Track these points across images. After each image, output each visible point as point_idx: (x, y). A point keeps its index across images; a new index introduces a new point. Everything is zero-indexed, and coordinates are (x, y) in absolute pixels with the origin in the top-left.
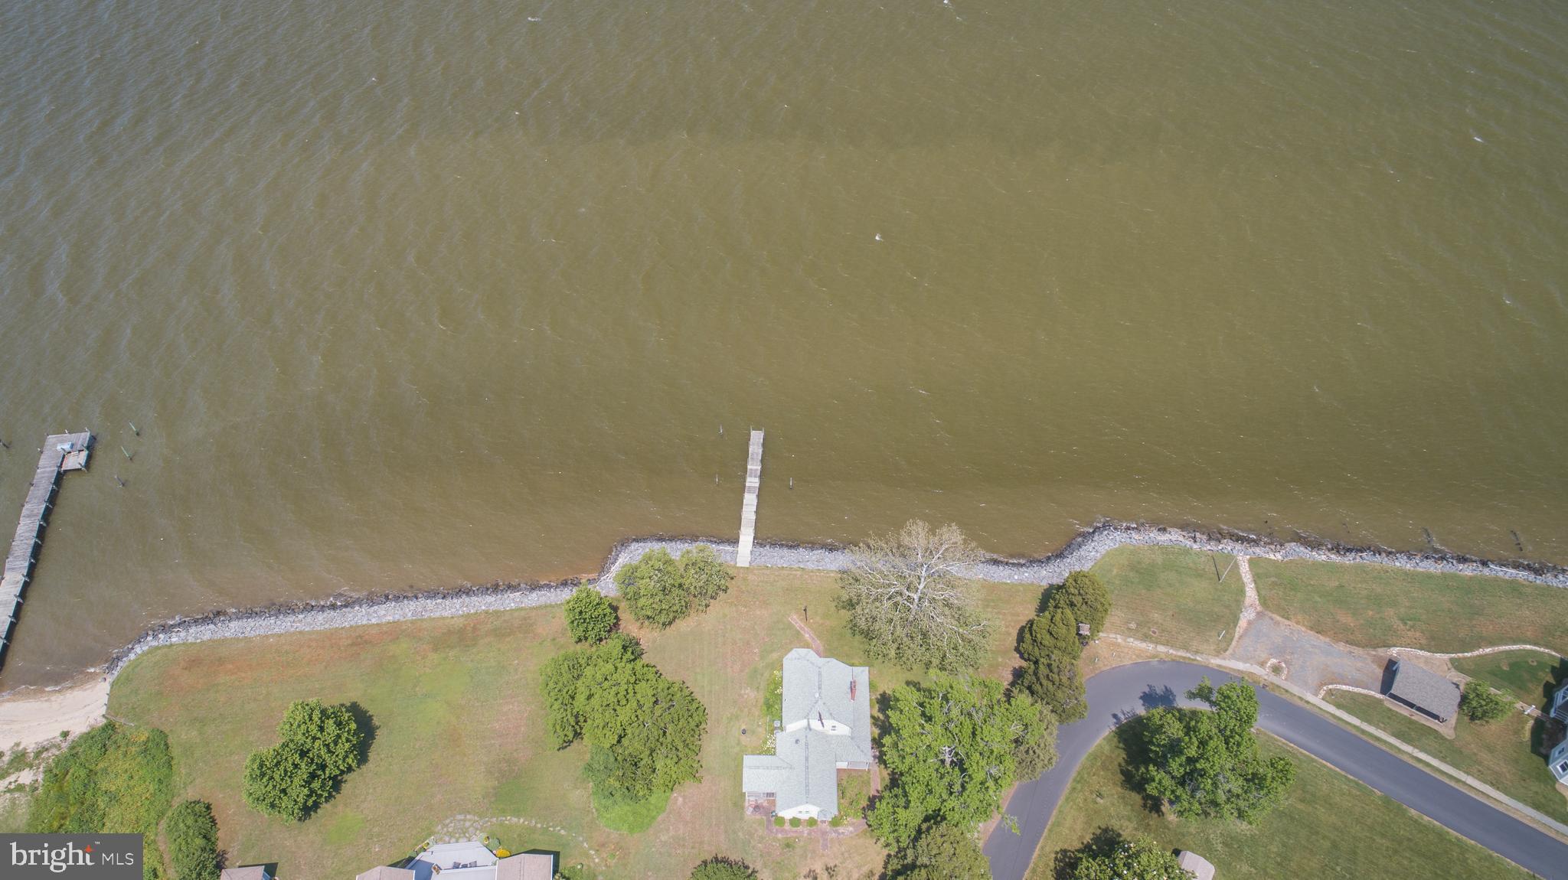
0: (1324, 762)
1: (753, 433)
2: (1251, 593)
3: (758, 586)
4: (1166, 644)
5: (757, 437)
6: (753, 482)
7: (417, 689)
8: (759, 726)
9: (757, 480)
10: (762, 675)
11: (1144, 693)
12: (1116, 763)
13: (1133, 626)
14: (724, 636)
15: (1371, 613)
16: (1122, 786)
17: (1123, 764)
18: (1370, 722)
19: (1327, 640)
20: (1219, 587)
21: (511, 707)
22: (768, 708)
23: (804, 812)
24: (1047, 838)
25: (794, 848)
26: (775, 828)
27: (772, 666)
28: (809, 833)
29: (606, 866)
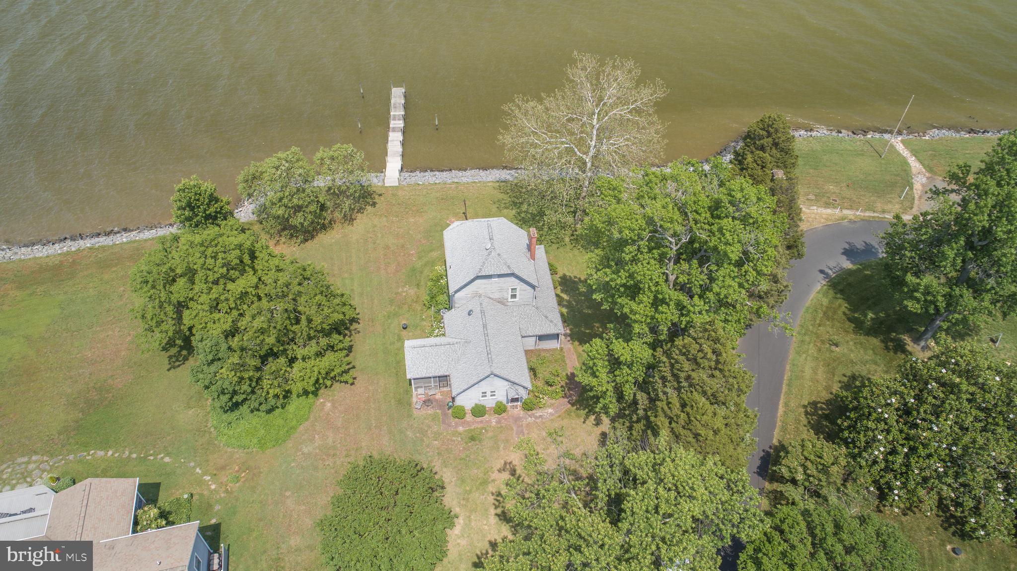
1: (394, 90)
2: (914, 164)
3: (409, 199)
4: (851, 208)
5: (397, 95)
6: (397, 123)
8: (422, 319)
9: (401, 122)
10: (421, 273)
11: (845, 249)
12: (840, 312)
13: (812, 197)
14: (374, 243)
16: (855, 333)
17: (848, 312)
20: (883, 162)
21: (110, 333)
22: (432, 298)
23: (489, 394)
24: (788, 393)
25: (480, 441)
26: (454, 422)
27: (433, 263)
28: (499, 422)
29: (227, 491)
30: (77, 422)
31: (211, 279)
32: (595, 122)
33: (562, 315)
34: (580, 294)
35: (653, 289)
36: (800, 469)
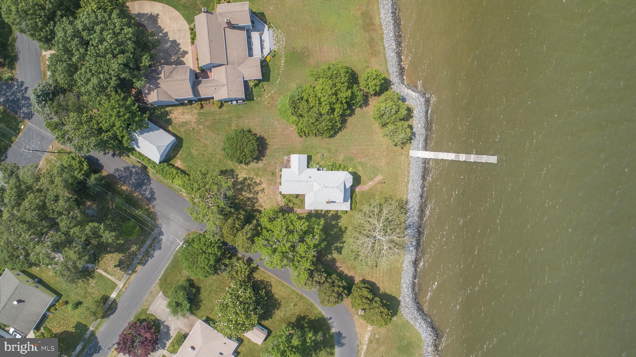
3: (398, 160)
4: (367, 350)
5: (493, 159)
6: (463, 157)
7: (343, 10)
8: (326, 161)
9: (464, 159)
11: (342, 334)
12: (309, 314)
13: (377, 336)
14: (370, 145)
16: (299, 315)
17: (308, 317)
21: (334, 52)
22: (334, 166)
24: (277, 280)
25: (272, 176)
26: (280, 168)
27: (355, 167)
28: (277, 182)
29: (264, 101)
30: (297, 51)
34: (331, 221)
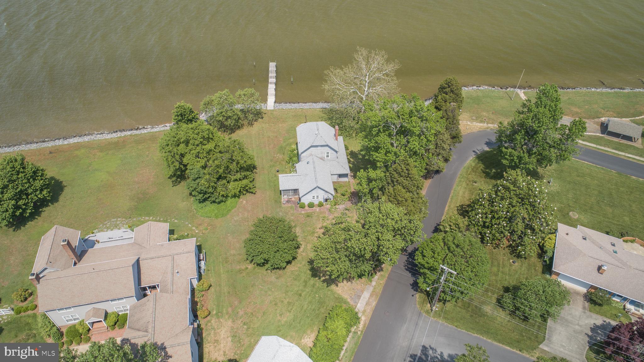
0: (584, 161)
1: (271, 64)
3: (279, 115)
4: (493, 123)
5: (272, 66)
6: (272, 80)
7: (90, 168)
8: (286, 168)
9: (274, 79)
10: (285, 148)
11: (486, 142)
12: (480, 169)
13: (474, 118)
14: (263, 135)
15: (587, 107)
16: (485, 177)
17: (483, 169)
18: (600, 145)
19: (570, 117)
20: (512, 102)
21: (145, 171)
22: (290, 158)
23: (316, 197)
24: (451, 202)
25: (312, 217)
26: (300, 209)
27: (290, 144)
28: (320, 210)
29: (203, 233)
30: (135, 206)
31: (196, 144)
32: (367, 79)
33: (350, 167)
34: (359, 159)
35: (385, 148)
36: (448, 226)
